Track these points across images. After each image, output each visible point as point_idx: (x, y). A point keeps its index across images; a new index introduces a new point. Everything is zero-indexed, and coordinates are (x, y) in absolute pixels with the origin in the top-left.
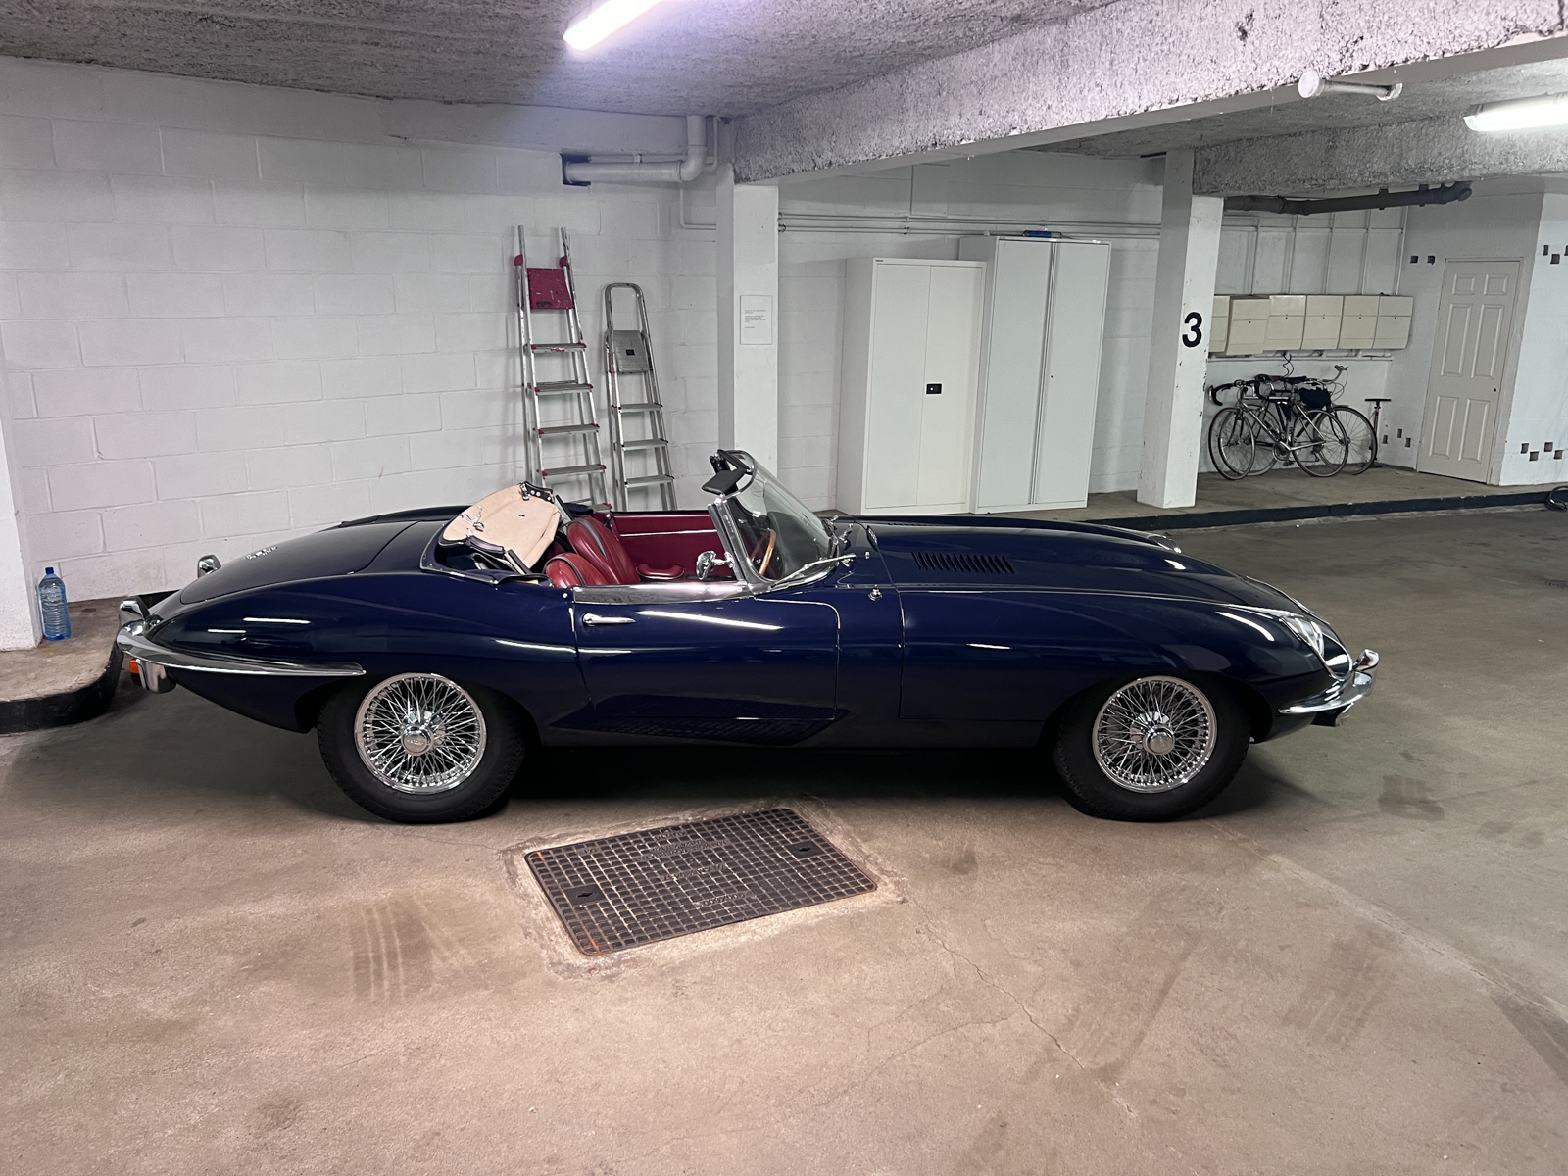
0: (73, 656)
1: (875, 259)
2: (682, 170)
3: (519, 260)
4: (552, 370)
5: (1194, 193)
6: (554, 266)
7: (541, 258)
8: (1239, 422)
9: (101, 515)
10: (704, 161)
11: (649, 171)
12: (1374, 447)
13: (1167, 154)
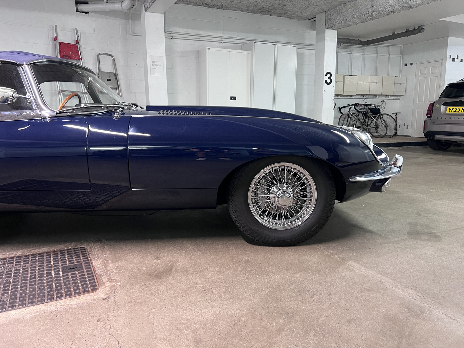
1: (207, 48)
2: (122, 5)
3: (55, 39)
5: (326, 28)
6: (74, 43)
8: (349, 119)
11: (110, 6)
12: (396, 129)
13: (316, 16)
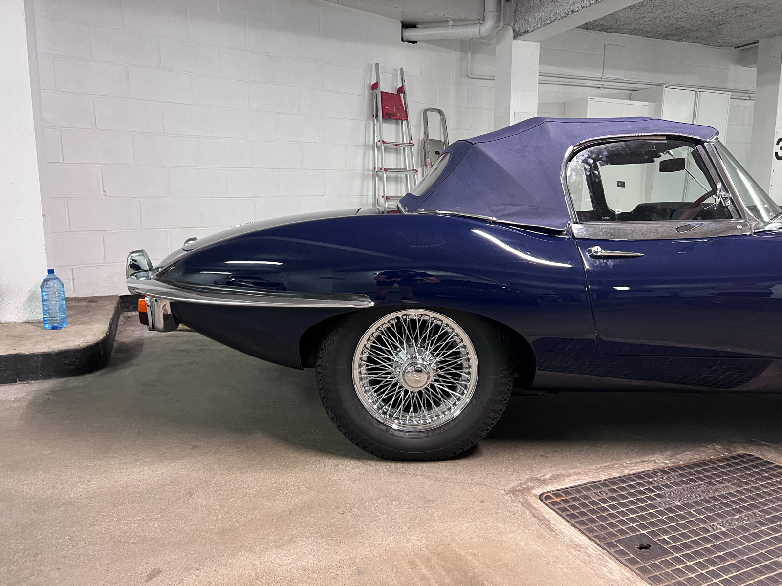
0: (81, 326)
1: (589, 97)
2: (481, 29)
3: (375, 86)
4: (391, 161)
6: (395, 92)
7: (388, 86)
9: (103, 236)
10: (495, 24)
11: (457, 30)
13: (759, 41)
